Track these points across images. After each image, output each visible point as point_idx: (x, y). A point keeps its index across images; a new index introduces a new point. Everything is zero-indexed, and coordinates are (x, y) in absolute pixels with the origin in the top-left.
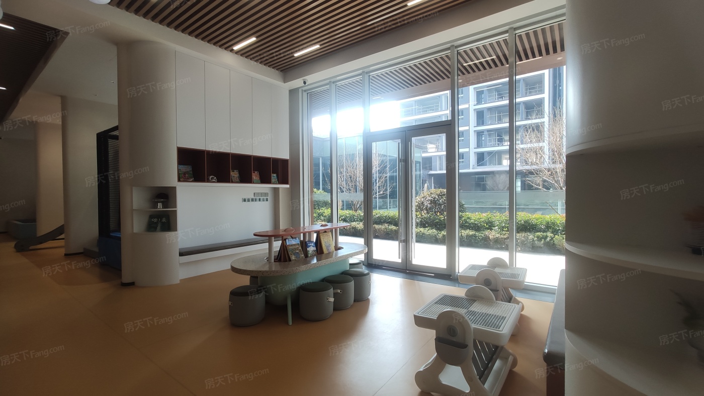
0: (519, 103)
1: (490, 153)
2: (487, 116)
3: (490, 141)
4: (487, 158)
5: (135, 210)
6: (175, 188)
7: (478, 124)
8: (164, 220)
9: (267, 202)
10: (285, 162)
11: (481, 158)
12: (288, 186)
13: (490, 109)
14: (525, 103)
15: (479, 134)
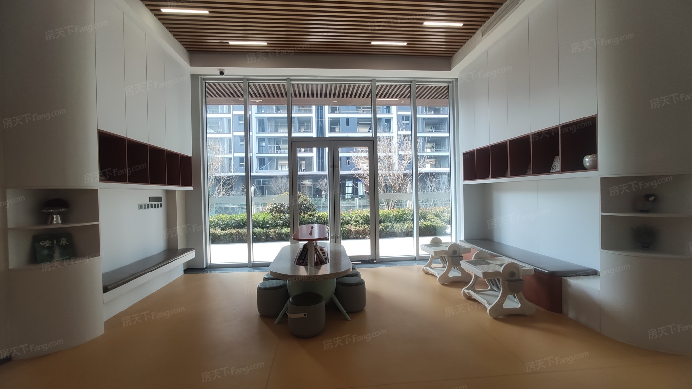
0: (294, 118)
1: (270, 159)
2: (267, 125)
3: (270, 147)
4: (268, 164)
5: (11, 229)
6: (97, 190)
7: (259, 132)
8: (63, 241)
9: (161, 208)
10: (186, 160)
11: (262, 162)
12: (191, 188)
13: (269, 119)
14: (298, 118)
15: (261, 140)
